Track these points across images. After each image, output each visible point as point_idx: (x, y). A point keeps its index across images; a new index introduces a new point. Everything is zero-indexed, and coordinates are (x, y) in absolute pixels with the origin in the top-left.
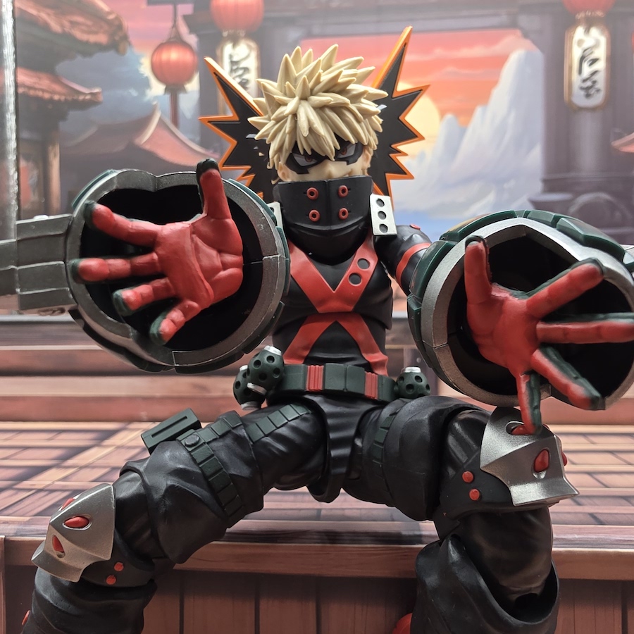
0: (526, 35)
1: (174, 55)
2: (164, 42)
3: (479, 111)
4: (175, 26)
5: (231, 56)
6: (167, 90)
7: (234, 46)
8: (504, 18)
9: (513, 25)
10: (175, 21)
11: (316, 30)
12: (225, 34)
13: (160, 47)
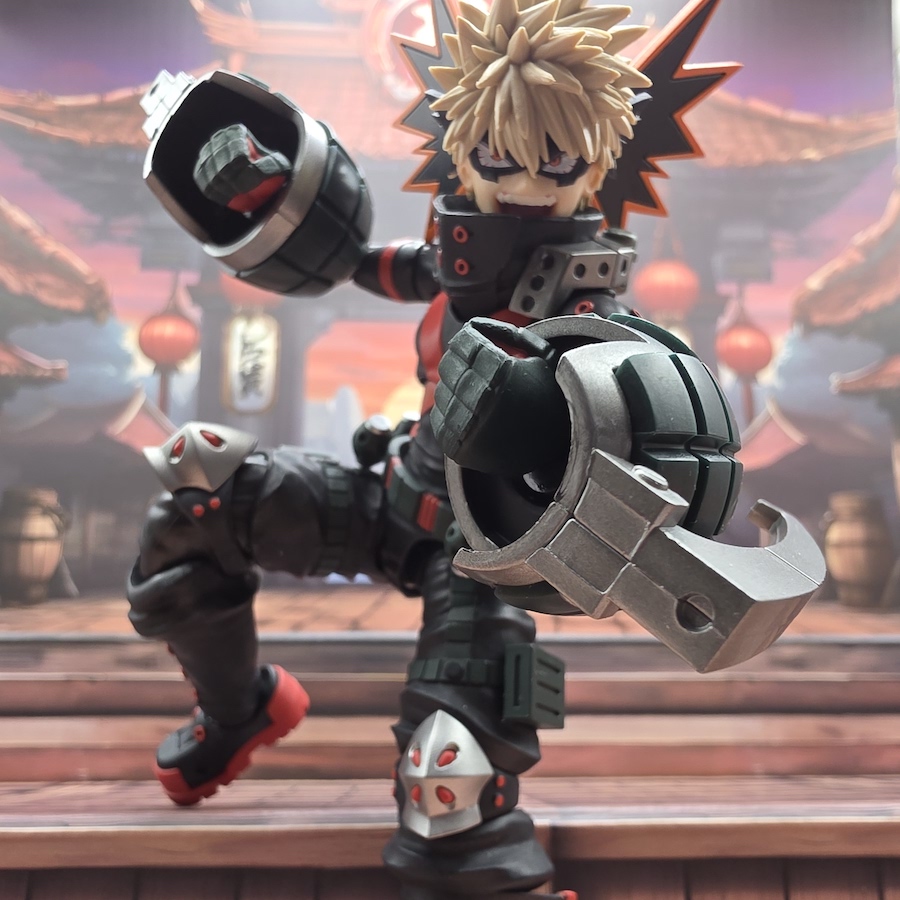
1: (169, 329)
4: (174, 296)
5: (243, 336)
6: (156, 370)
7: (248, 323)
10: (174, 291)
12: (238, 308)
13: (153, 319)
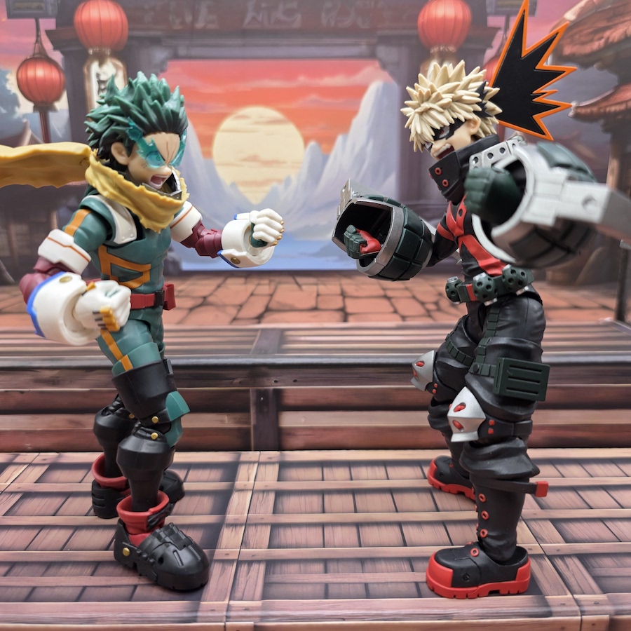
0: (384, 66)
1: (40, 72)
2: (28, 57)
3: (340, 139)
4: (38, 41)
5: (98, 75)
6: (35, 108)
7: (101, 64)
8: (363, 48)
9: (372, 56)
10: (38, 36)
11: (182, 51)
12: (91, 52)
13: (25, 63)
